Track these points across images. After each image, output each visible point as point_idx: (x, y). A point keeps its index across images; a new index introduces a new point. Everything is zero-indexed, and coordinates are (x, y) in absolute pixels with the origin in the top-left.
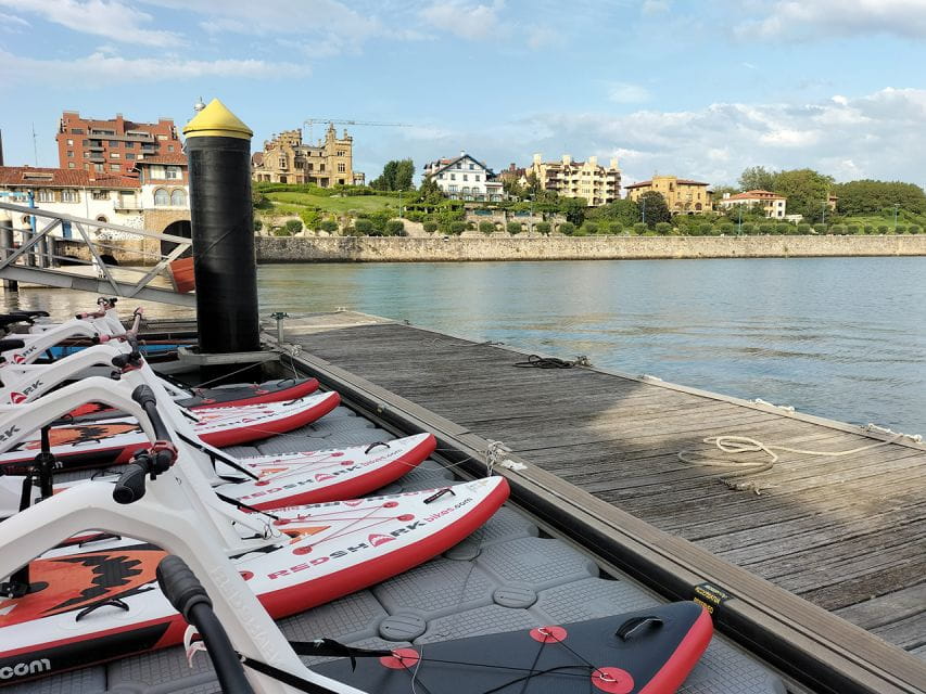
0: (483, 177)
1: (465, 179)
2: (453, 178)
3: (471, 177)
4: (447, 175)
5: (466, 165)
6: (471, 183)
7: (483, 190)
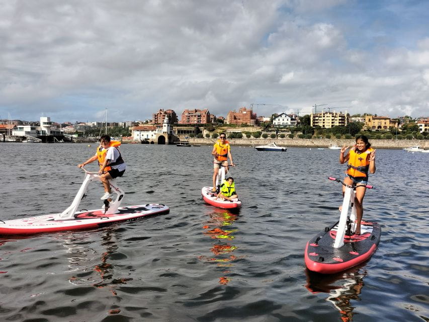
0: (290, 119)
1: (283, 120)
2: (279, 120)
3: (286, 120)
4: (277, 119)
5: (283, 116)
6: (285, 121)
7: (289, 123)
